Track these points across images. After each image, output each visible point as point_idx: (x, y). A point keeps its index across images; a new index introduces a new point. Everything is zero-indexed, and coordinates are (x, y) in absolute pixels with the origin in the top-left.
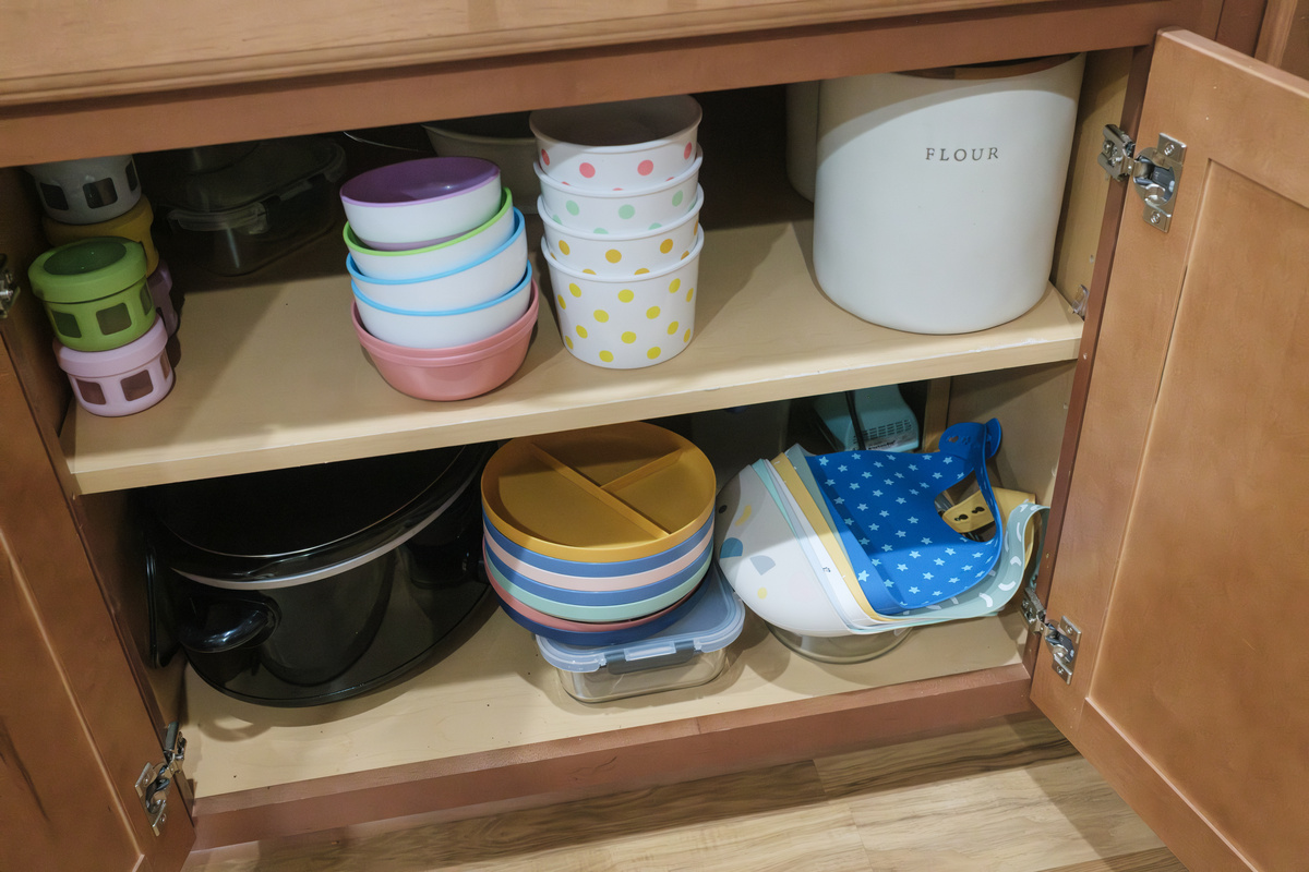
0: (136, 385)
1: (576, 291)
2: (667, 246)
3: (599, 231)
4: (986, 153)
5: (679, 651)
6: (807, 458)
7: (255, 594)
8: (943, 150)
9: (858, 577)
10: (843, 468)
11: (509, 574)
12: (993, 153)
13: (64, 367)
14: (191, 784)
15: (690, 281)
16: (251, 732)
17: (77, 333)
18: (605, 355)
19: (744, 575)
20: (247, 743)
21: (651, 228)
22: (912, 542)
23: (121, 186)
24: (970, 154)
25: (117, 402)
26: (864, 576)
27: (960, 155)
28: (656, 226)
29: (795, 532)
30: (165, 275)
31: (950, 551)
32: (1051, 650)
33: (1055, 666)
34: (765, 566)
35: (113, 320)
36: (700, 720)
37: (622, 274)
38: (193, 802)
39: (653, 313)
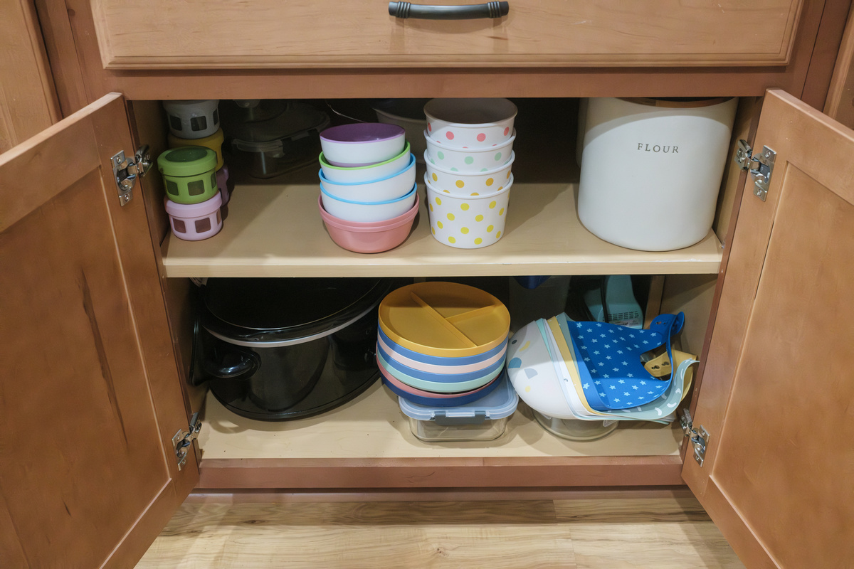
0: (202, 225)
1: (439, 201)
2: (490, 182)
3: (453, 169)
4: (671, 149)
5: (476, 415)
6: (568, 321)
7: (249, 349)
8: (647, 145)
9: (583, 386)
10: (590, 331)
11: (387, 358)
12: (676, 149)
13: (168, 211)
14: (201, 451)
15: (503, 203)
16: (236, 430)
17: (177, 193)
18: (451, 239)
19: (519, 378)
20: (234, 435)
21: (482, 171)
22: (622, 375)
23: (210, 121)
24: (662, 149)
25: (191, 233)
26: (586, 386)
27: (657, 149)
28: (485, 170)
29: (551, 358)
30: (226, 171)
31: (643, 383)
32: (694, 446)
33: (695, 456)
34: (531, 374)
35: (196, 188)
36: (484, 459)
37: (464, 194)
38: (201, 460)
39: (479, 218)
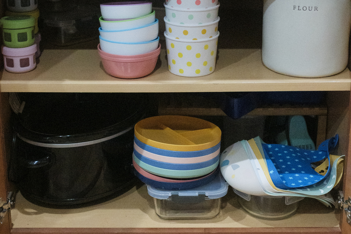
0: (24, 62)
1: (173, 46)
2: (204, 32)
3: (182, 23)
4: (313, 8)
5: (199, 195)
8: (299, 6)
9: (269, 172)
10: (277, 149)
11: (140, 157)
12: (316, 9)
14: (12, 224)
15: (213, 46)
17: (10, 40)
18: (181, 71)
19: (228, 172)
21: (199, 24)
22: (298, 171)
23: (32, 2)
24: (308, 8)
25: (17, 68)
26: (272, 172)
27: (305, 8)
28: (200, 23)
29: (250, 158)
31: (311, 176)
34: (235, 168)
35: (22, 37)
36: (205, 229)
37: (188, 39)
38: (12, 228)
39: (198, 56)
